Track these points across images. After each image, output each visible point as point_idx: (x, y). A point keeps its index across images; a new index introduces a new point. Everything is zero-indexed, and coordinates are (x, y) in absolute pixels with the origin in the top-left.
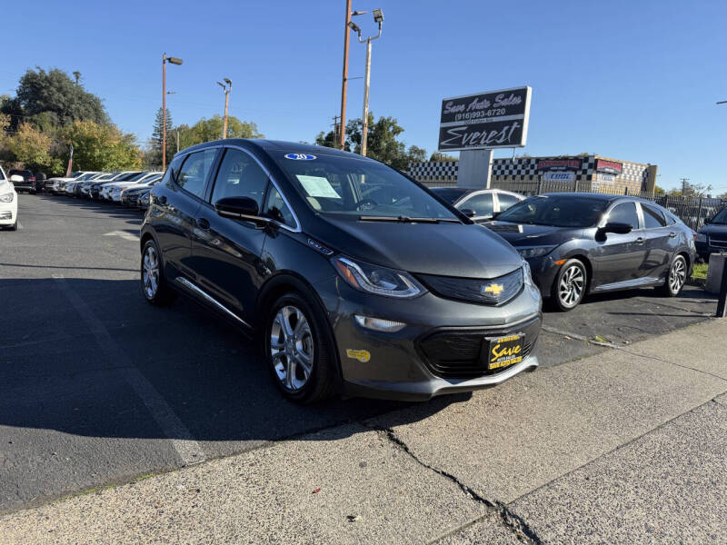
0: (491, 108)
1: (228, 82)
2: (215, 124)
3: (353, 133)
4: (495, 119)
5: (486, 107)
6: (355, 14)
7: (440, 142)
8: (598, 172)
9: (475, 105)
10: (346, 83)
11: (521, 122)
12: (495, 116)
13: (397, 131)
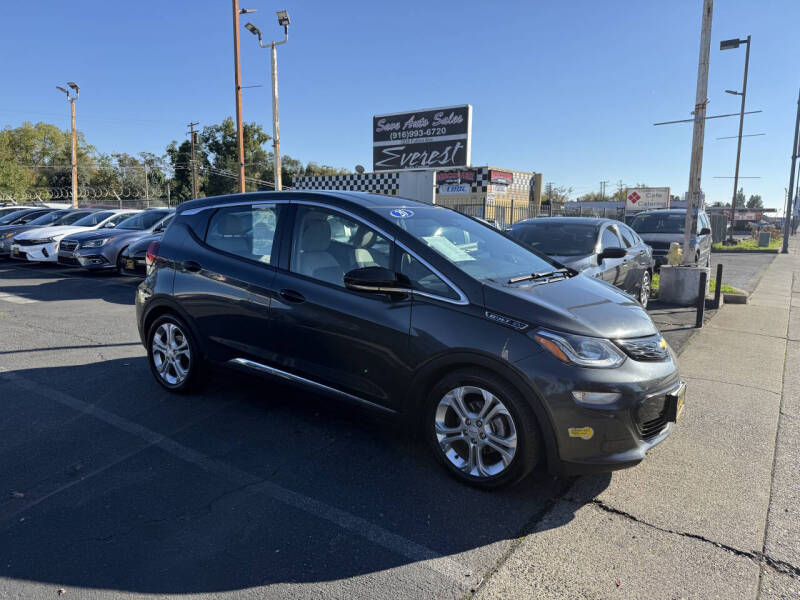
0: (430, 126)
1: (74, 87)
2: (24, 133)
3: (211, 141)
4: (435, 139)
5: (424, 125)
6: (244, 12)
7: (374, 162)
8: (492, 183)
9: (410, 123)
10: (240, 92)
11: (464, 142)
12: (435, 135)
13: (263, 139)
